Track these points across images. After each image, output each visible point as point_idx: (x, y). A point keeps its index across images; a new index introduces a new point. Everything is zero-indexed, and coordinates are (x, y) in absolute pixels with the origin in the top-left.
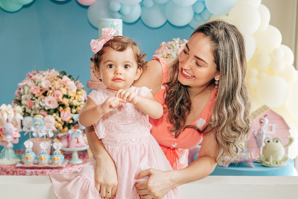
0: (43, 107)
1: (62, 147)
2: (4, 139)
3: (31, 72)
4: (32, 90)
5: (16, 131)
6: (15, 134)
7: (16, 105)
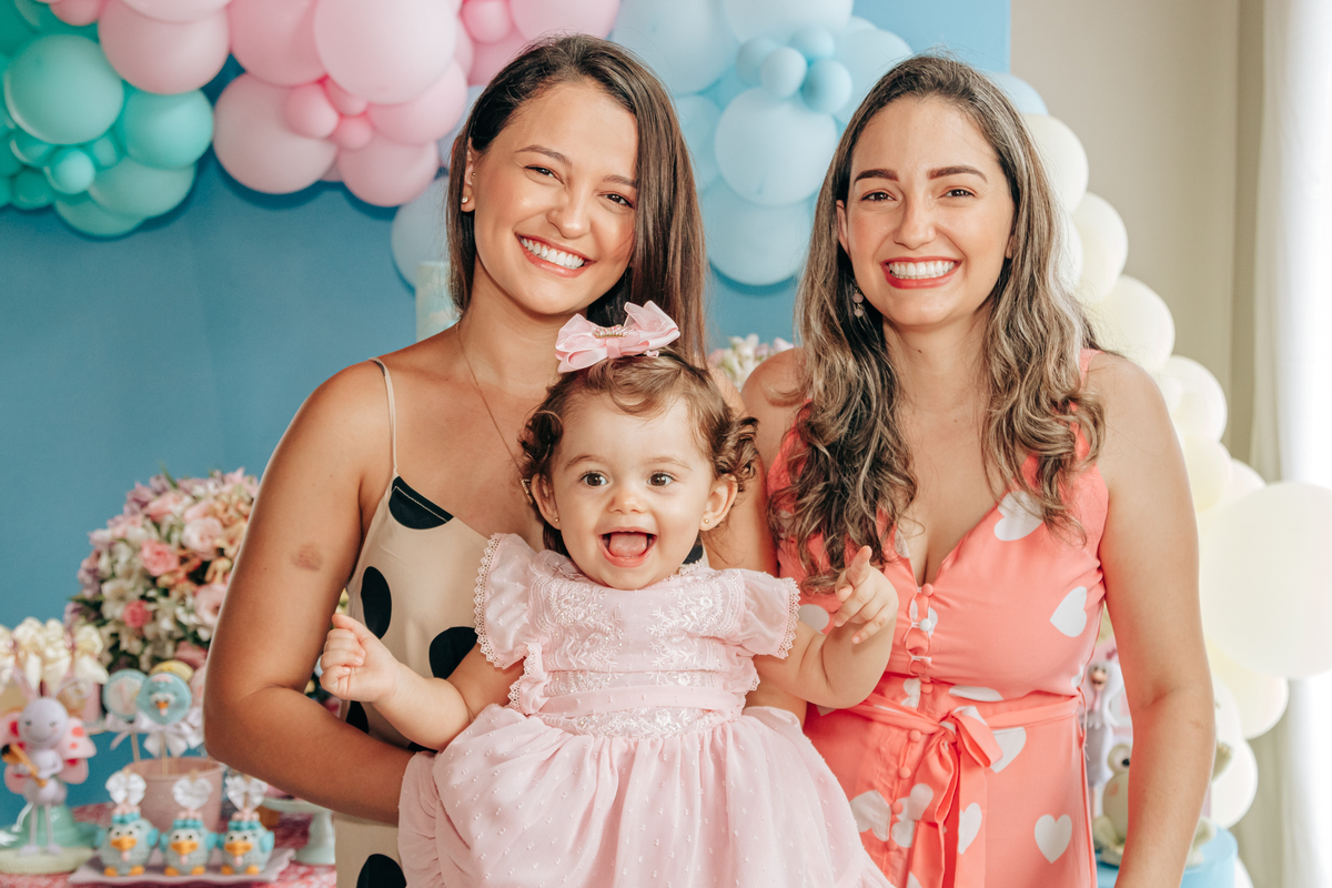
0: (191, 630)
1: (266, 795)
2: (26, 766)
3: (145, 483)
4: (145, 560)
5: (77, 732)
6: (74, 746)
7: (82, 620)
